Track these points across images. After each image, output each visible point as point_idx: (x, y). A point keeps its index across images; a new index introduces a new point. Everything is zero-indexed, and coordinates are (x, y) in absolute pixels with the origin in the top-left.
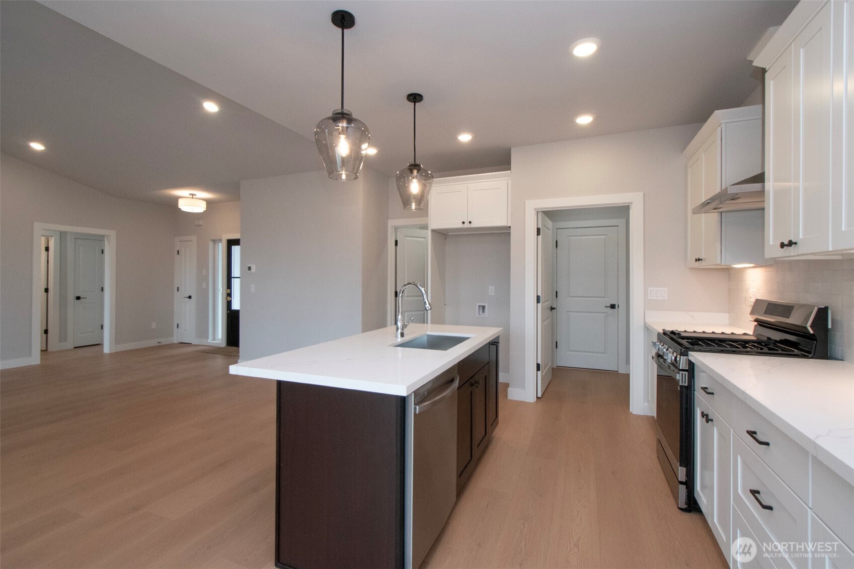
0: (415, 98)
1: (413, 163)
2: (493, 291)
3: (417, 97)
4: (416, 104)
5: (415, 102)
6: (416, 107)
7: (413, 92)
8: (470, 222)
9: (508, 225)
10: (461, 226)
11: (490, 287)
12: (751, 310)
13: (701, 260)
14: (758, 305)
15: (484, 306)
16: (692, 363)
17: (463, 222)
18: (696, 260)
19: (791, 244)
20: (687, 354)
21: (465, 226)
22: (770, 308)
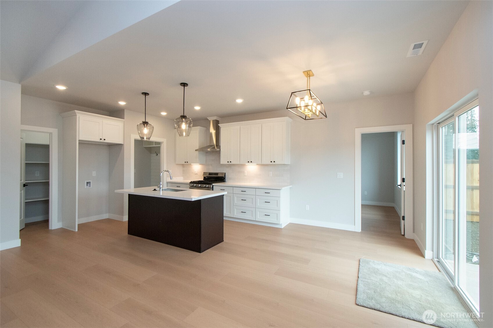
3: (146, 94)
7: (144, 92)
8: (105, 140)
9: (122, 144)
10: (99, 140)
11: (93, 172)
12: (203, 174)
13: (187, 162)
14: (204, 173)
15: (89, 182)
16: (213, 186)
17: (101, 139)
18: (185, 162)
19: (231, 162)
20: (212, 184)
21: (101, 141)
22: (210, 174)
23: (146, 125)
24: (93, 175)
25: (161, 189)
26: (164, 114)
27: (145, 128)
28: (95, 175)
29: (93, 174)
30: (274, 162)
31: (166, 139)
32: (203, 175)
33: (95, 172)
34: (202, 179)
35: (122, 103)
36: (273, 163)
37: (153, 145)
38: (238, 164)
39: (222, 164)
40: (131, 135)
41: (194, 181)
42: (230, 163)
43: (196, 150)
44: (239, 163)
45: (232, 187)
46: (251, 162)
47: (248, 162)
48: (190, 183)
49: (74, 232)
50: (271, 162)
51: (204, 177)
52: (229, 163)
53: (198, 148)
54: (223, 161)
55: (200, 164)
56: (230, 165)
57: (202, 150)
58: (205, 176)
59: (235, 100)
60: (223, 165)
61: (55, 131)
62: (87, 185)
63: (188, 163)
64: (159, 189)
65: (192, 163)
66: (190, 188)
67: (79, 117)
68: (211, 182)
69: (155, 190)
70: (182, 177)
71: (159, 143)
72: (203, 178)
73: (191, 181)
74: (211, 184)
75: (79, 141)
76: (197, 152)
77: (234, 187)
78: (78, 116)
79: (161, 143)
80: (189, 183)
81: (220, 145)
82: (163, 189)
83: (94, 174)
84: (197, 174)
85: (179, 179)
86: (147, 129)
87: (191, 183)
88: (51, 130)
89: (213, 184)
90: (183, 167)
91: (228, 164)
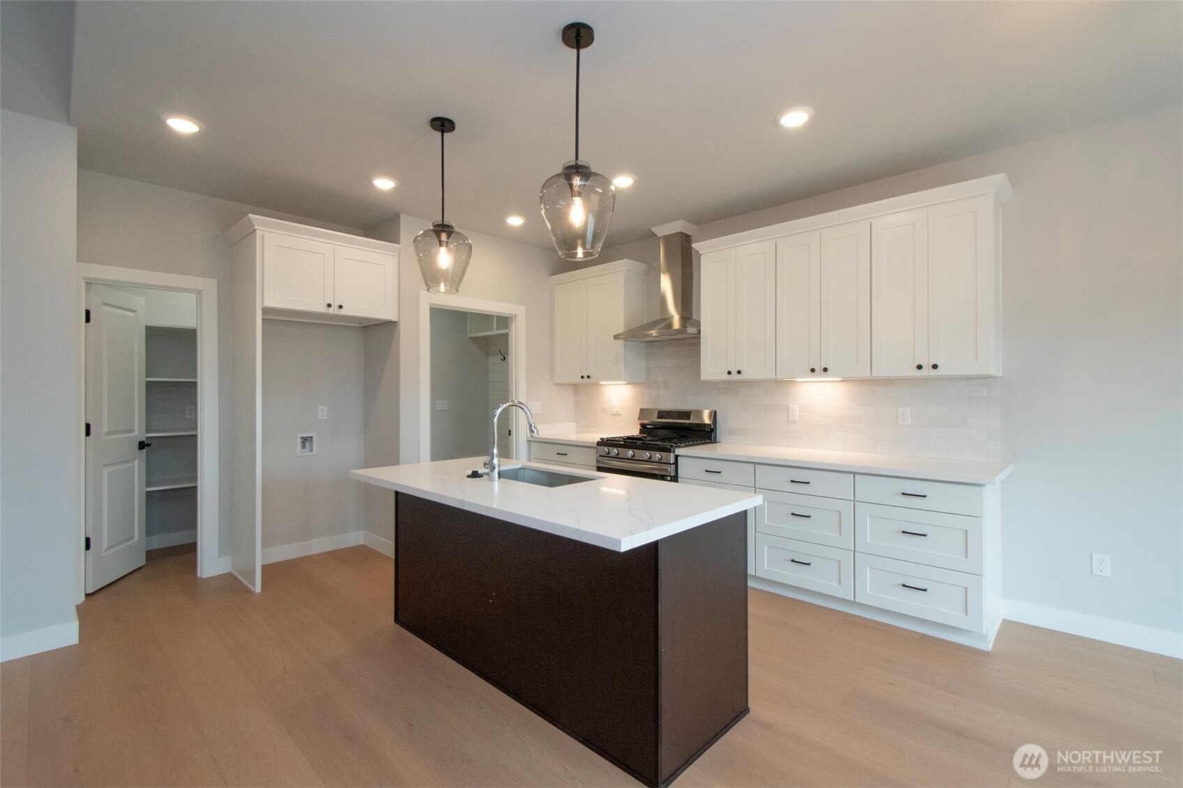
0: (443, 125)
1: (441, 223)
2: (325, 412)
3: (446, 124)
4: (445, 134)
5: (443, 132)
6: (444, 138)
7: (439, 116)
8: (341, 307)
9: (394, 320)
10: (323, 309)
11: (320, 407)
12: (638, 416)
13: (588, 377)
14: (643, 412)
15: (311, 438)
16: (677, 457)
17: (329, 305)
18: (582, 377)
19: (739, 372)
20: (674, 452)
21: (331, 311)
22: (661, 414)
23: (444, 237)
24: (320, 418)
25: (496, 471)
26: (515, 221)
27: (443, 250)
28: (325, 417)
29: (320, 413)
30: (935, 367)
31: (524, 308)
32: (639, 419)
33: (325, 407)
34: (634, 431)
35: (384, 184)
36: (927, 372)
37: (493, 330)
38: (766, 381)
39: (704, 381)
40: (421, 292)
41: (610, 436)
42: (739, 377)
43: (616, 337)
44: (769, 375)
45: (754, 463)
46: (825, 370)
47: (813, 370)
48: (599, 444)
49: (250, 592)
50: (919, 367)
51: (641, 424)
52: (735, 377)
53: (621, 330)
54: (712, 367)
55: (628, 384)
56: (735, 384)
57: (633, 335)
58: (646, 422)
59: (775, 122)
60: (712, 385)
61: (209, 286)
62: (304, 447)
63: (592, 380)
64: (487, 471)
65: (604, 381)
66: (600, 469)
67: (263, 235)
68: (667, 444)
69: (475, 475)
70: (573, 425)
71: (504, 321)
72: (640, 427)
73: (602, 439)
74: (670, 451)
75: (266, 311)
76: (620, 342)
77: (758, 463)
78: (258, 234)
79: (511, 318)
80: (596, 446)
81: (694, 317)
82: (502, 468)
83: (323, 412)
84: (620, 415)
85: (564, 430)
86: (449, 250)
87: (603, 443)
88: (198, 282)
89: (678, 451)
90: (575, 395)
91: (728, 382)
